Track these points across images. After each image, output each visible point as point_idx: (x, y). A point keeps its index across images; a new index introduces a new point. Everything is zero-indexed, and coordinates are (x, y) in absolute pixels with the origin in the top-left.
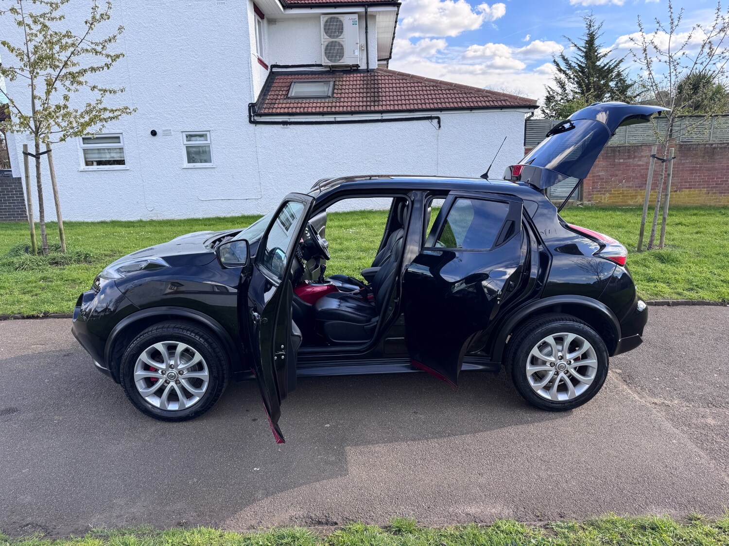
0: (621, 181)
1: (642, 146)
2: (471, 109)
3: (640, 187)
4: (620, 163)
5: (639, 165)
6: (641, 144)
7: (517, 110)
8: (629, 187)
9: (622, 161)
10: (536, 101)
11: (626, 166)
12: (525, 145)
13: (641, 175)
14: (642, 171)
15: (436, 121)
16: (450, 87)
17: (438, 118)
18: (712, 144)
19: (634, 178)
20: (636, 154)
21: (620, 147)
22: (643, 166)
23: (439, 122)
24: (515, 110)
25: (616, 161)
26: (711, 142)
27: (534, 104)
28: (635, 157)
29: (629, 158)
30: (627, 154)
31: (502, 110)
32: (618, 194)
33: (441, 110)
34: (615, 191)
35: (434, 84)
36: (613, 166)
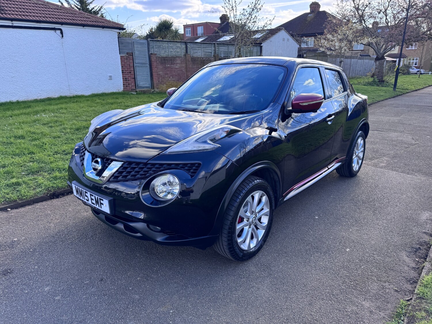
0: (170, 78)
1: (176, 57)
2: (84, 25)
3: (178, 80)
4: (168, 67)
5: (176, 69)
6: (175, 57)
7: (113, 30)
8: (174, 81)
9: (169, 65)
10: (123, 25)
11: (171, 69)
12: (120, 54)
13: (178, 74)
14: (178, 72)
15: (58, 32)
16: (57, 8)
17: (61, 30)
18: (203, 58)
19: (175, 75)
20: (175, 62)
21: (167, 57)
22: (178, 68)
23: (62, 33)
24: (111, 30)
25: (166, 65)
26: (203, 57)
27: (122, 27)
28: (174, 64)
29: (172, 64)
30: (170, 62)
31: (104, 29)
32: (169, 85)
33: (62, 24)
34: (168, 83)
35: (42, 3)
36: (165, 69)
